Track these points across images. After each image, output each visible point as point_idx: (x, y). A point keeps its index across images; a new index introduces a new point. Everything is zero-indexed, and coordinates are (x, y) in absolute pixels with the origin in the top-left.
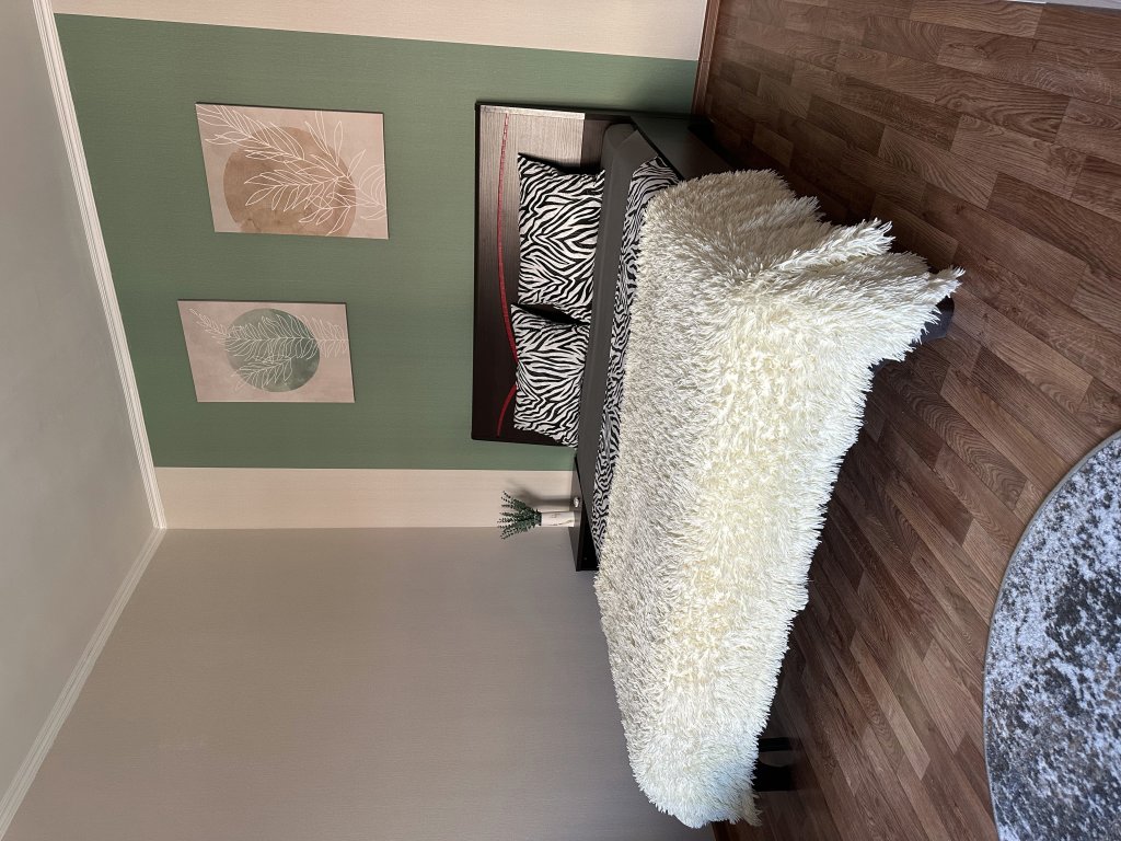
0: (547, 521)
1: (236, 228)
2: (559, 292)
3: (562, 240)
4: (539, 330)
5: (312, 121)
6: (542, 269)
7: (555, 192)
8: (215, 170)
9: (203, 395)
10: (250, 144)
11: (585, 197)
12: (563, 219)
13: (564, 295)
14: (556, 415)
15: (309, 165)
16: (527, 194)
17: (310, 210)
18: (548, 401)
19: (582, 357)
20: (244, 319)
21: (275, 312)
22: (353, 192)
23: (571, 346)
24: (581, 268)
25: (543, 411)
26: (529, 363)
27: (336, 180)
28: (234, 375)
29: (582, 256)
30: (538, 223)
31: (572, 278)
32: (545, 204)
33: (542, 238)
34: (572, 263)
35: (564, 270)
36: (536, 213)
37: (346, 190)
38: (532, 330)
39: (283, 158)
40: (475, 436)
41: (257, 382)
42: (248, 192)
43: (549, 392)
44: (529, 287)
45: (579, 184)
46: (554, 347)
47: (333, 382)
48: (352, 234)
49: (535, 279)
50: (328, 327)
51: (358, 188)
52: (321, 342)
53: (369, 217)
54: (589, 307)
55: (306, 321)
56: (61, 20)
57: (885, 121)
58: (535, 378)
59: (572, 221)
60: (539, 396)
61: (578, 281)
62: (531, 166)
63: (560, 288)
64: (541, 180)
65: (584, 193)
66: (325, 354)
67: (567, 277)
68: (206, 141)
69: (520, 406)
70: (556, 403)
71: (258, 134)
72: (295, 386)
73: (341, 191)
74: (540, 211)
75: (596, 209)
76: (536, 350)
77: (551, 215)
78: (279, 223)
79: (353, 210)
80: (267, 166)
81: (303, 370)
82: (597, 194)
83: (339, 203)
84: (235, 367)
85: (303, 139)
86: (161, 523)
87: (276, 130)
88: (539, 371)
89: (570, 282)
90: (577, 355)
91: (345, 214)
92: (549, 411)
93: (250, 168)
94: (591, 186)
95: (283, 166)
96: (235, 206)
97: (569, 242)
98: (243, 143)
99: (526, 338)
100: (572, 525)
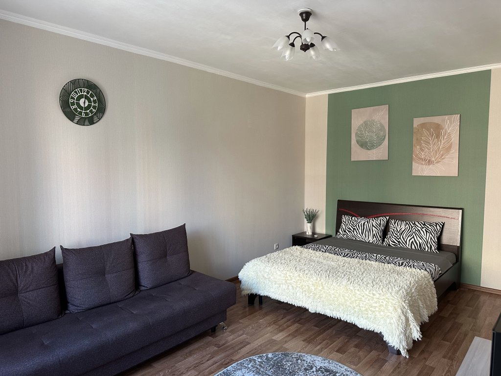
0: (309, 225)
1: (415, 125)
2: (395, 235)
3: (413, 237)
4: (380, 226)
5: (455, 153)
6: (403, 229)
7: (431, 235)
8: (436, 120)
9: (354, 112)
10: (446, 131)
11: (429, 246)
12: (421, 238)
13: (393, 237)
14: (349, 231)
15: (438, 150)
16: (430, 225)
17: (422, 150)
18: (354, 229)
19: (371, 242)
20: (382, 126)
21: (385, 137)
22: (429, 165)
23: (375, 238)
24: (403, 243)
25: (350, 227)
26: (368, 222)
27: (433, 159)
28: (362, 122)
29: (408, 244)
30: (420, 229)
31: (400, 240)
32: (426, 231)
33: (414, 230)
34: (405, 240)
35: (403, 237)
36: (423, 228)
37: (430, 162)
38: (380, 224)
39: (441, 142)
40: (338, 200)
41: (359, 129)
42: (428, 130)
43: (357, 229)
44: (396, 224)
45: (434, 244)
46: (374, 232)
47: (358, 154)
48: (414, 163)
49: (399, 227)
50: (380, 153)
51: (431, 166)
52: (374, 151)
53: (420, 170)
54: (389, 245)
55: (381, 146)
56: (489, 72)
57: (452, 343)
58: (362, 225)
59: (420, 241)
60: (356, 226)
61: (399, 242)
62: (440, 227)
63: (396, 236)
64: (435, 230)
65: (431, 246)
66: (369, 152)
67: (400, 238)
68: (447, 117)
69: (351, 218)
70: (354, 232)
71: (449, 135)
72: (358, 142)
73: (429, 161)
74: (424, 230)
75: (425, 249)
76: (373, 225)
77: (423, 234)
78: (417, 139)
79: (422, 164)
80: (438, 136)
81: (363, 145)
82: (430, 250)
83: (425, 160)
84: (364, 122)
85: (448, 149)
86: (308, 96)
87: (451, 139)
88: (365, 226)
89: (398, 239)
90: (371, 240)
91: (421, 161)
92: (350, 229)
93: (437, 131)
94: (433, 248)
95: (438, 142)
96: (423, 125)
97: (413, 239)
98: (446, 129)
99: (377, 222)
100: (307, 234)
